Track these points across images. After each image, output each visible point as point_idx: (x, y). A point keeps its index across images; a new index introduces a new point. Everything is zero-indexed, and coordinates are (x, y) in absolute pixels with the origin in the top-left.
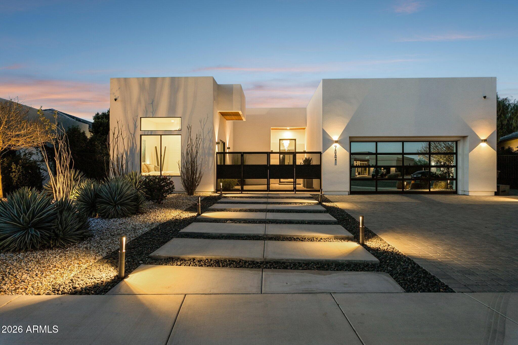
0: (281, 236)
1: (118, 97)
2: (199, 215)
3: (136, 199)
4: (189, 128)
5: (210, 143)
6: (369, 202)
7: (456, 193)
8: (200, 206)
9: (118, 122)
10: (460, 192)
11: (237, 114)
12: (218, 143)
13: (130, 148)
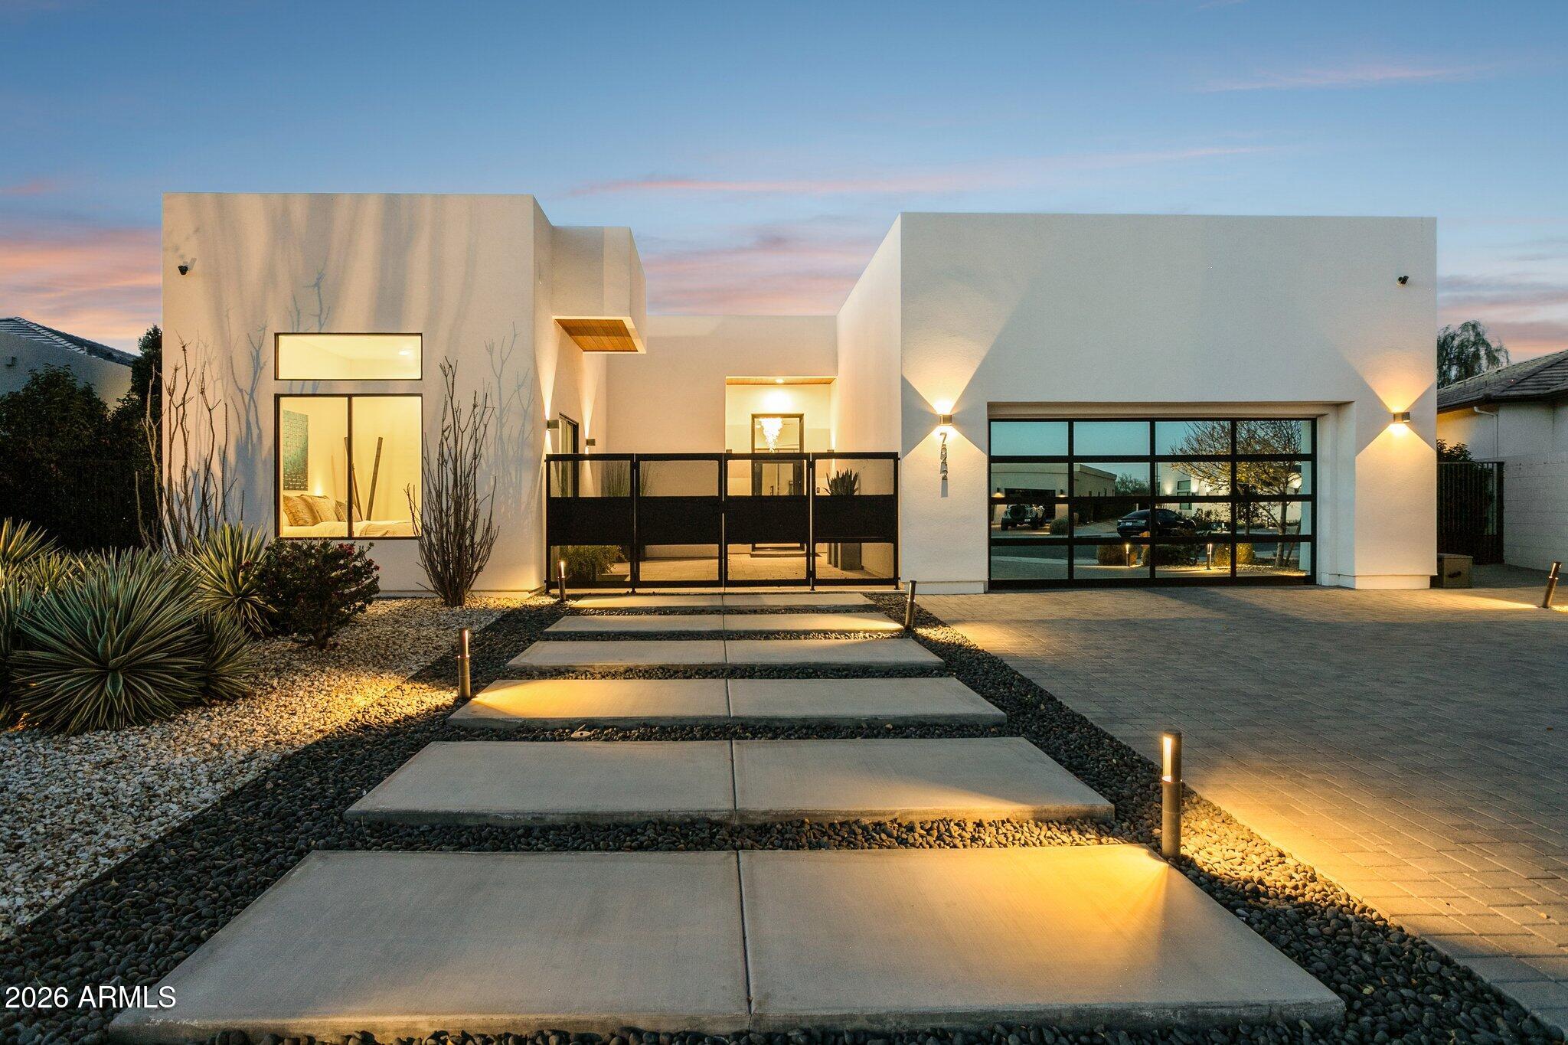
0: (808, 815)
1: (194, 260)
2: (463, 700)
3: (203, 642)
4: (449, 370)
5: (523, 425)
6: (1067, 623)
7: (1310, 580)
8: (467, 664)
9: (184, 347)
10: (1324, 578)
11: (616, 330)
12: (553, 425)
13: (237, 442)
